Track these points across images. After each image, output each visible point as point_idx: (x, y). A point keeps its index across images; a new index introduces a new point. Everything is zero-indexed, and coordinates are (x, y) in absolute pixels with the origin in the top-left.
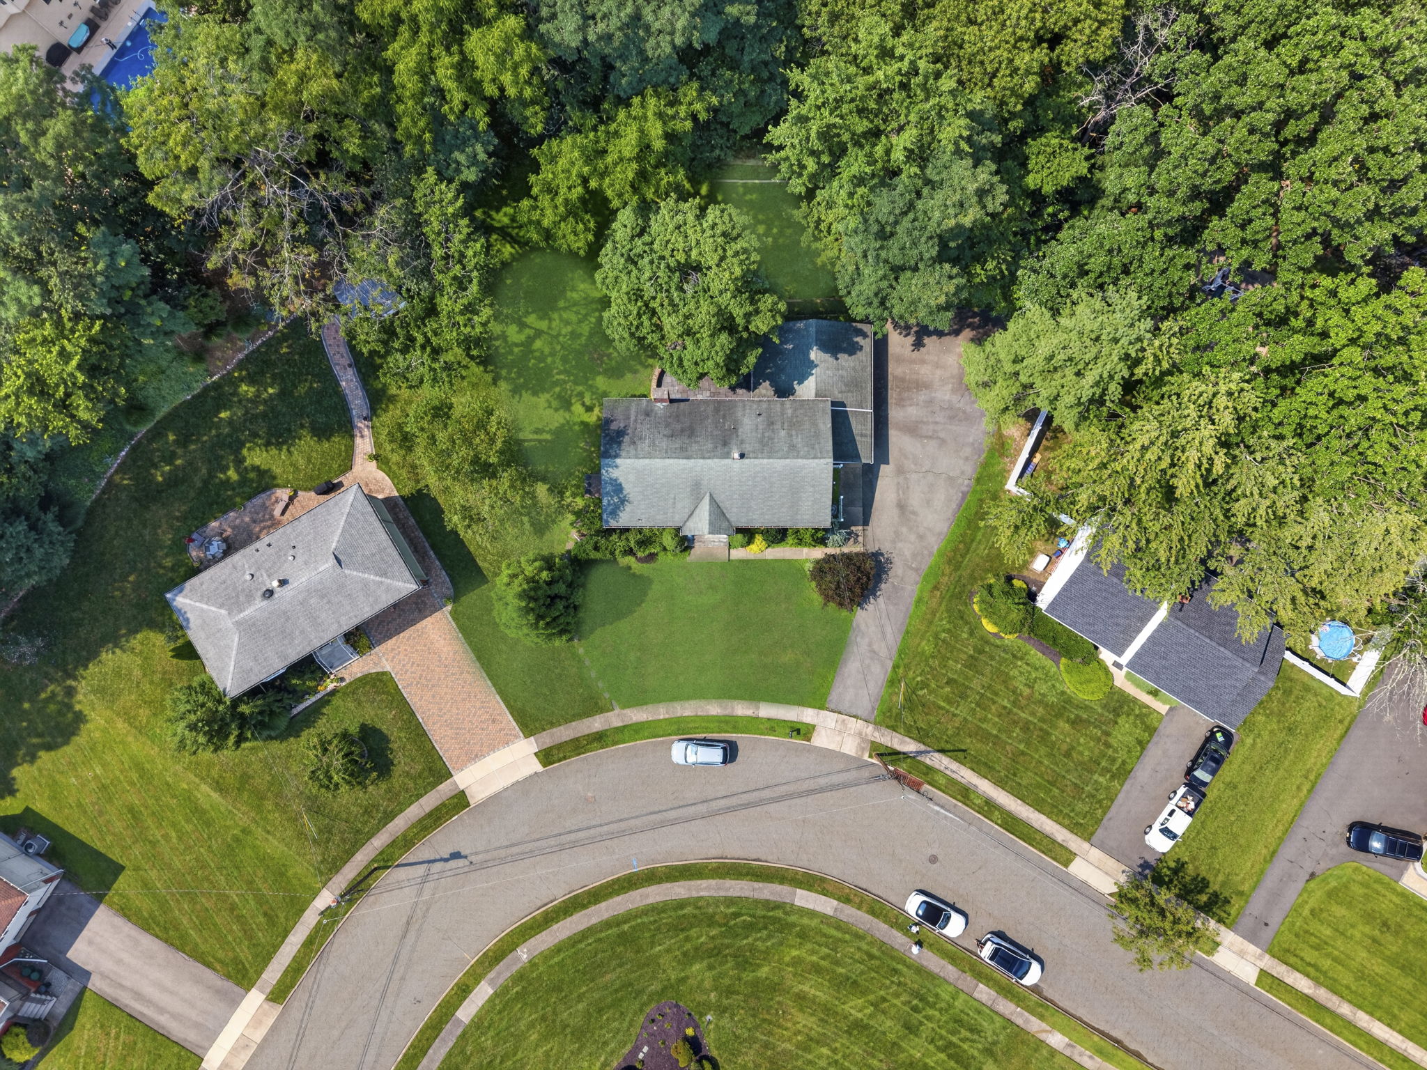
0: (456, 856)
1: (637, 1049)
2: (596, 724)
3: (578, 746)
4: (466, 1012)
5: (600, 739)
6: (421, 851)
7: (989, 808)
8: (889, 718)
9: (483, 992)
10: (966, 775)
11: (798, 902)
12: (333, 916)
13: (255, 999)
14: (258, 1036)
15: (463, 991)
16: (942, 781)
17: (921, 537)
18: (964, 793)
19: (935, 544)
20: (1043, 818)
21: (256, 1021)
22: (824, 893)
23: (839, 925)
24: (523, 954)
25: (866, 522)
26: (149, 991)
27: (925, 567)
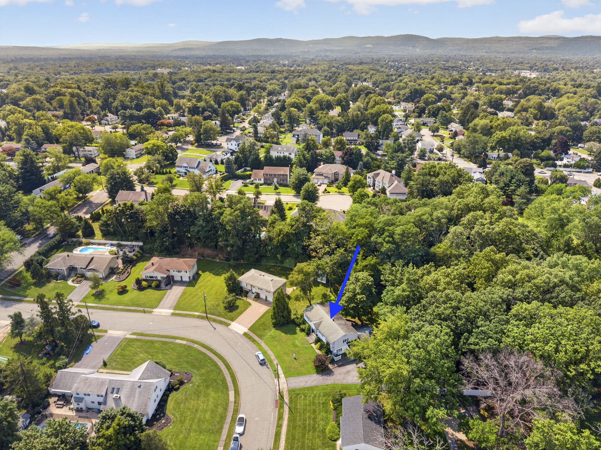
0: (215, 329)
1: (177, 373)
2: (257, 338)
3: (250, 338)
4: (178, 341)
5: (254, 341)
6: (213, 324)
7: (279, 426)
8: (291, 391)
9: (184, 342)
10: (286, 416)
11: (230, 392)
12: (194, 316)
13: (172, 311)
14: (163, 314)
15: (182, 339)
16: (281, 411)
17: (344, 379)
18: (280, 417)
19: (344, 382)
20: (284, 442)
21: (166, 313)
22: (235, 397)
23: (227, 404)
24: (196, 346)
25: (339, 366)
26: (169, 297)
27: (336, 383)
